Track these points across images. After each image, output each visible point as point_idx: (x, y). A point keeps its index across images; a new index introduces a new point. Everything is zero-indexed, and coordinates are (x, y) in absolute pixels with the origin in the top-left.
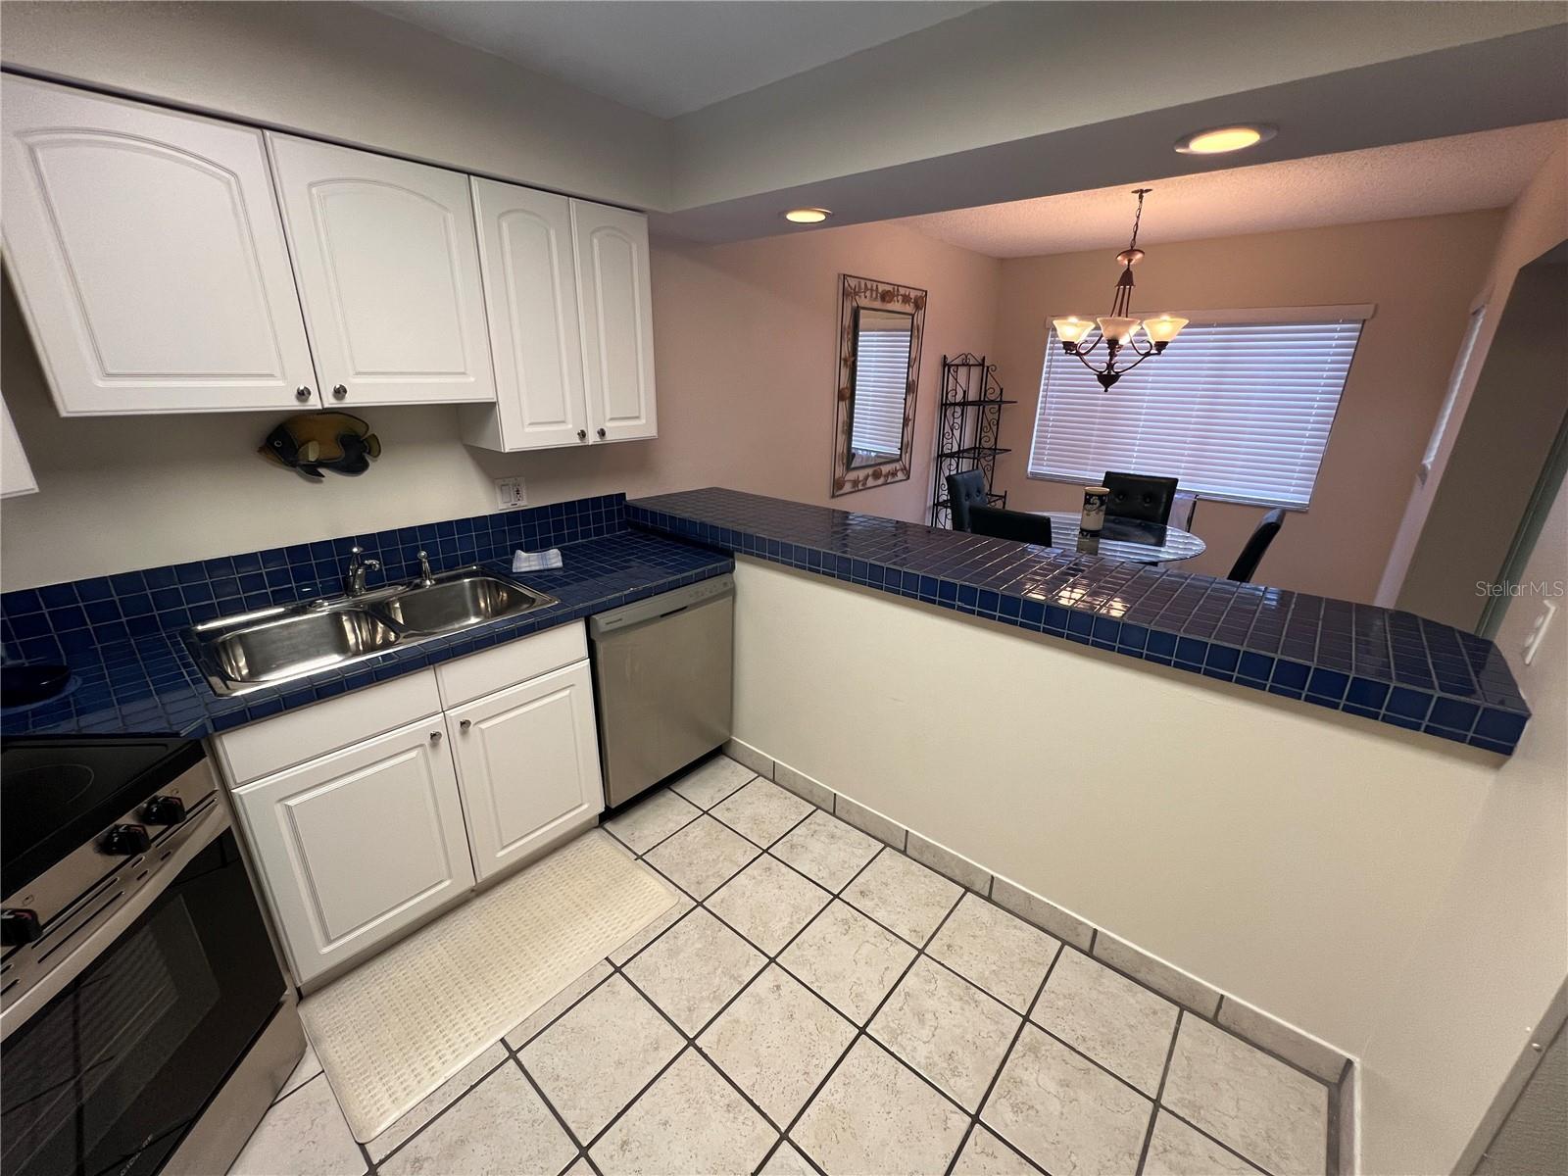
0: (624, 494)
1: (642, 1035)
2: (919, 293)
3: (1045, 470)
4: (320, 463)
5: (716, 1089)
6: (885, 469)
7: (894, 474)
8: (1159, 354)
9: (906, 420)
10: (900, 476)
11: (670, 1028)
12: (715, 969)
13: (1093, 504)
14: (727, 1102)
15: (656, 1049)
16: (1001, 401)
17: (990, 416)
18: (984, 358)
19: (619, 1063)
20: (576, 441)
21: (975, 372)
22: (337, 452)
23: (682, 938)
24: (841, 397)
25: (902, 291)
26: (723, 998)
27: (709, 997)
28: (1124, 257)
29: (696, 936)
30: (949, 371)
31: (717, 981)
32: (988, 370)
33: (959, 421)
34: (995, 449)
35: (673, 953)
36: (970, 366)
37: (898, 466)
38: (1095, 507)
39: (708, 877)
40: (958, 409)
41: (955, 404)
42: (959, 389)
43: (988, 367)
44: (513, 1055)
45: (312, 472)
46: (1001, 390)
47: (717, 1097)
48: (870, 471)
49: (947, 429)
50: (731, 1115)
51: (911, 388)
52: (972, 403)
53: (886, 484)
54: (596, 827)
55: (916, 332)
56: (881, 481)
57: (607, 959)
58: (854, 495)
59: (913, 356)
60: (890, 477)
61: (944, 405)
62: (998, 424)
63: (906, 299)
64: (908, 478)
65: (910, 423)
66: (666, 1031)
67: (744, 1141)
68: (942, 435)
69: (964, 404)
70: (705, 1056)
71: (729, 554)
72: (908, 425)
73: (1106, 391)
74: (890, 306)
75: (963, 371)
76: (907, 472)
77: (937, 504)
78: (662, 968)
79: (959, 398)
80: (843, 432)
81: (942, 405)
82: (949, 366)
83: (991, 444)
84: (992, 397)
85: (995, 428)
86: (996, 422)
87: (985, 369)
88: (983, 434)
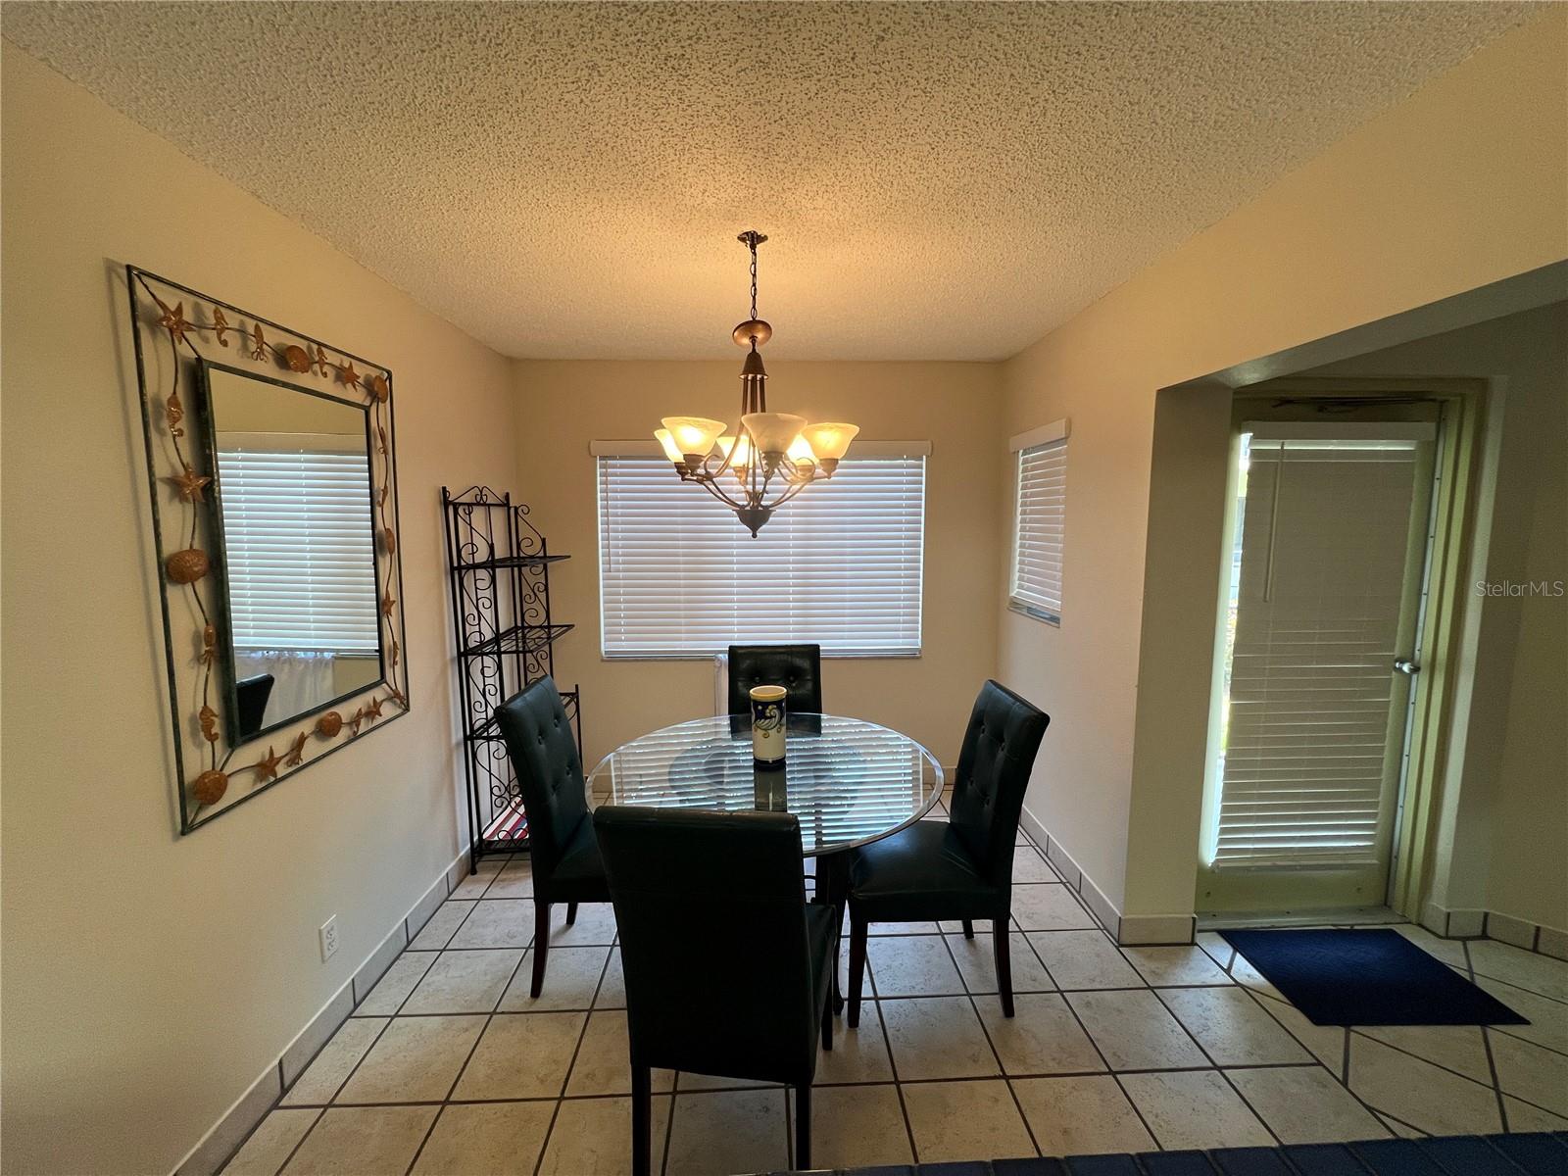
2: (374, 373)
3: (625, 646)
6: (346, 711)
7: (373, 712)
8: (829, 477)
9: (382, 607)
10: (388, 711)
13: (771, 717)
16: (545, 556)
17: (532, 580)
18: (508, 494)
21: (498, 516)
24: (172, 571)
25: (332, 358)
28: (744, 334)
30: (456, 513)
32: (516, 513)
33: (488, 593)
34: (549, 627)
36: (489, 505)
37: (379, 694)
38: (775, 721)
40: (482, 574)
41: (475, 566)
42: (477, 540)
43: (516, 509)
46: (544, 541)
48: (307, 727)
49: (469, 609)
51: (383, 544)
52: (503, 563)
53: (355, 737)
55: (376, 444)
56: (344, 734)
58: (267, 793)
59: (379, 484)
60: (363, 721)
61: (457, 570)
62: (546, 589)
63: (344, 376)
64: (407, 709)
65: (394, 609)
68: (460, 620)
69: (491, 564)
72: (389, 612)
73: (754, 536)
74: (304, 379)
75: (478, 515)
76: (403, 701)
77: (471, 737)
79: (482, 556)
80: (198, 659)
81: (452, 569)
82: (456, 506)
83: (541, 620)
84: (530, 552)
85: (542, 596)
86: (542, 588)
87: (512, 511)
88: (526, 607)
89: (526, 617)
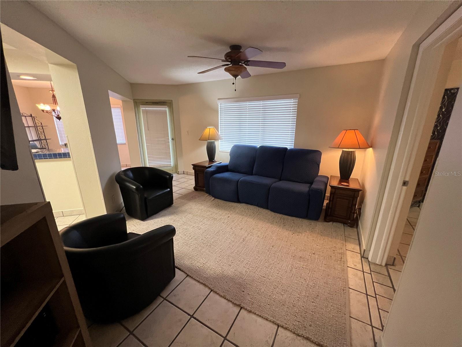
16: (42, 126)
17: (40, 130)
18: (31, 114)
34: (46, 139)
36: (26, 116)
46: (41, 123)
83: (44, 138)
84: (39, 125)
85: (43, 133)
86: (43, 132)
87: (33, 117)
88: (40, 136)
89: (41, 137)
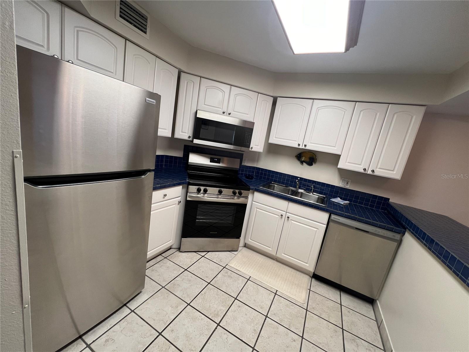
0: (389, 199)
1: (263, 304)
4: (304, 161)
5: (258, 326)
11: (268, 310)
12: (289, 319)
14: (256, 329)
15: (261, 308)
19: (255, 300)
20: (362, 171)
22: (308, 160)
23: (293, 307)
26: (282, 323)
27: (280, 319)
29: (296, 311)
31: (286, 320)
35: (287, 306)
39: (318, 310)
44: (248, 280)
45: (302, 162)
47: (256, 326)
50: (253, 331)
54: (310, 277)
57: (277, 290)
66: (267, 309)
67: (249, 336)
70: (265, 321)
71: (405, 229)
78: (282, 304)
